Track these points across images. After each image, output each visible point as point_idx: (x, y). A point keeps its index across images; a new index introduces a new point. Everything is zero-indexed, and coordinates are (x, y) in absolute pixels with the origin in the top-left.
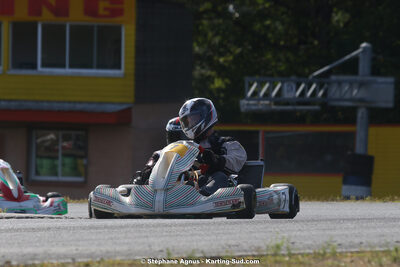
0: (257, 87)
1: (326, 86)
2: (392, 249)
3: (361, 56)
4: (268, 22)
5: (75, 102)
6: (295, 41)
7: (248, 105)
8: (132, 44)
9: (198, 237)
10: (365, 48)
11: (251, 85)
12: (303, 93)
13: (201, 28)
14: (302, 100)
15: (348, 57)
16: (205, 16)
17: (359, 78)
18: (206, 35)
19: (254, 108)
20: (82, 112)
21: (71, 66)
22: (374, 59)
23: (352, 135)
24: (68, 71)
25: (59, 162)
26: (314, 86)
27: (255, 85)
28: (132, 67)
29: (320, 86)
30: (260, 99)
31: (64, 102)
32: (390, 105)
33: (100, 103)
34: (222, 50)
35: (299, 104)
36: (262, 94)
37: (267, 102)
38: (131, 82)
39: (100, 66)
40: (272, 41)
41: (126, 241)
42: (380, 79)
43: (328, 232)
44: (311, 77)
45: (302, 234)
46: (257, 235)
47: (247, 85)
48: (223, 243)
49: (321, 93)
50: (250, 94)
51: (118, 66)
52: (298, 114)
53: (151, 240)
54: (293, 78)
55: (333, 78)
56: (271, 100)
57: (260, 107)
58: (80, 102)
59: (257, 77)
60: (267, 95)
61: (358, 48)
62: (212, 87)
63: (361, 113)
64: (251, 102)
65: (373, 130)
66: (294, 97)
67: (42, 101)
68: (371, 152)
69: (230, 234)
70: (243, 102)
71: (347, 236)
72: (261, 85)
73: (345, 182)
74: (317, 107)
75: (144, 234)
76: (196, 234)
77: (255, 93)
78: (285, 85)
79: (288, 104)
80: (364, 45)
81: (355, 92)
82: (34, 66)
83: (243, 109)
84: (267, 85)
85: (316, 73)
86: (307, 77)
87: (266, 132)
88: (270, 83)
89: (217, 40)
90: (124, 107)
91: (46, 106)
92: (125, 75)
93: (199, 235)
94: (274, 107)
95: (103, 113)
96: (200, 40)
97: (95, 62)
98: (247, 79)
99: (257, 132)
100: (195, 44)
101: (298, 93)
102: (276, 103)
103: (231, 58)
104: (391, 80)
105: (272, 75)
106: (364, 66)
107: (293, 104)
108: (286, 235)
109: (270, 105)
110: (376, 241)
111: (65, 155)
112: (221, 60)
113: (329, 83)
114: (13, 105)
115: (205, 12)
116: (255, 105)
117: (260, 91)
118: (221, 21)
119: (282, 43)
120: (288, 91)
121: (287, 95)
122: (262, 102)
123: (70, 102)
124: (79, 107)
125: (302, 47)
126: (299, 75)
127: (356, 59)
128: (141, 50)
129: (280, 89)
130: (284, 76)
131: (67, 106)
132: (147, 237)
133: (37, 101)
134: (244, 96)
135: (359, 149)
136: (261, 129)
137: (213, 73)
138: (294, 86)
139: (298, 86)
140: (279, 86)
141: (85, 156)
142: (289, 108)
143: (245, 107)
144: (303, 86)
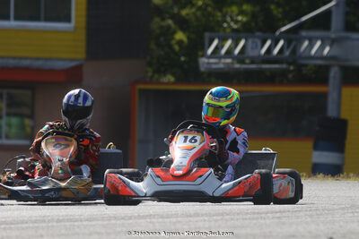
1: (294, 43)
3: (334, 10)
5: (21, 58)
7: (208, 63)
11: (212, 42)
12: (269, 50)
14: (268, 59)
17: (332, 34)
19: (214, 66)
20: (27, 69)
21: (17, 18)
22: (347, 14)
23: (324, 96)
24: (12, 23)
25: (3, 122)
26: (281, 43)
27: (216, 42)
28: (83, 20)
29: (288, 43)
30: (220, 58)
31: (8, 58)
33: (47, 59)
36: (223, 51)
37: (229, 61)
38: (82, 36)
39: (48, 19)
42: (355, 35)
44: (278, 33)
47: (207, 43)
49: (287, 53)
50: (210, 51)
51: (67, 19)
52: (268, 74)
54: (258, 34)
55: (304, 33)
56: (234, 58)
57: (221, 66)
58: (26, 58)
60: (229, 53)
62: (173, 41)
63: (334, 73)
64: (212, 61)
65: (347, 91)
66: (260, 55)
68: (344, 116)
70: (203, 61)
72: (223, 40)
73: (316, 148)
74: (284, 66)
77: (217, 49)
78: (250, 41)
79: (253, 62)
81: (327, 50)
83: (202, 69)
85: (284, 29)
86: (274, 32)
88: (233, 39)
90: (74, 64)
92: (76, 28)
94: (237, 66)
95: (52, 71)
97: (42, 15)
98: (207, 35)
101: (264, 50)
102: (241, 61)
106: (337, 21)
107: (258, 63)
109: (232, 63)
111: (8, 115)
112: (184, 12)
113: (298, 40)
116: (215, 63)
117: (222, 47)
120: (252, 48)
121: (251, 53)
122: (223, 61)
123: (14, 58)
124: (26, 63)
127: (328, 12)
129: (244, 47)
130: (245, 30)
131: (12, 62)
134: (204, 55)
135: (331, 112)
138: (259, 43)
139: (264, 43)
140: (242, 43)
141: (31, 116)
142: (253, 66)
143: (206, 66)
144: (268, 43)
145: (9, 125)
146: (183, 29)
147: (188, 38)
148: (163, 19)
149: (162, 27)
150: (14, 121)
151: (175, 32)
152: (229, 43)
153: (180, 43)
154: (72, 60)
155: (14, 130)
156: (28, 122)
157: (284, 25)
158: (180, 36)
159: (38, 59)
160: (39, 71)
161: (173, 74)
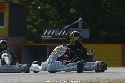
0: (47, 32)
1: (68, 31)
2: (89, 82)
3: (79, 22)
4: (50, 12)
6: (59, 17)
7: (44, 37)
8: (8, 18)
9: (28, 79)
10: (80, 20)
11: (45, 31)
12: (61, 34)
13: (29, 13)
15: (75, 23)
16: (31, 10)
17: (79, 29)
18: (31, 16)
19: (46, 38)
22: (83, 23)
26: (65, 32)
27: (46, 31)
28: (8, 25)
32: (88, 37)
34: (36, 20)
35: (60, 37)
36: (48, 34)
37: (50, 37)
38: (7, 30)
40: (52, 17)
41: (6, 80)
42: (85, 30)
43: (69, 77)
44: (64, 29)
45: (61, 77)
46: (47, 78)
48: (36, 80)
49: (67, 34)
50: (45, 34)
51: (3, 25)
52: (60, 40)
53: (14, 79)
54: (58, 29)
55: (71, 29)
57: (48, 38)
59: (47, 29)
60: (50, 34)
61: (78, 20)
62: (33, 32)
64: (45, 36)
66: (59, 35)
69: (38, 77)
71: (75, 78)
74: (65, 38)
75: (11, 78)
76: (28, 78)
77: (46, 34)
78: (56, 31)
79: (56, 37)
80: (80, 19)
83: (43, 39)
84: (50, 31)
85: (65, 28)
87: (50, 46)
89: (34, 17)
92: (6, 28)
93: (29, 78)
94: (52, 38)
96: (29, 17)
98: (44, 29)
99: (47, 46)
100: (27, 18)
102: (53, 37)
103: (39, 23)
104: (88, 30)
105: (52, 28)
106: (80, 26)
107: (58, 37)
108: (56, 78)
109: (51, 37)
110: (84, 79)
112: (36, 23)
113: (70, 31)
115: (31, 8)
117: (48, 33)
118: (35, 11)
119: (55, 18)
121: (56, 34)
122: (48, 36)
125: (61, 19)
126: (60, 28)
127: (78, 23)
128: (10, 20)
129: (54, 33)
130: (55, 28)
132: (12, 78)
134: (43, 35)
136: (48, 45)
137: (33, 27)
138: (58, 32)
140: (54, 31)
142: (57, 38)
143: (43, 38)
144: (61, 31)
151: (33, 29)
153: (35, 32)
154: (5, 37)
157: (66, 27)
158: (35, 30)
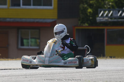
5: (35, 19)
7: (100, 19)
12: (121, 15)
20: (37, 22)
21: (34, 5)
24: (32, 7)
25: (30, 41)
27: (102, 12)
28: (56, 6)
30: (104, 17)
31: (31, 19)
33: (44, 19)
36: (105, 15)
37: (107, 18)
38: (56, 11)
39: (44, 5)
47: (99, 12)
50: (100, 15)
51: (51, 5)
54: (117, 9)
56: (109, 17)
57: (104, 20)
58: (37, 19)
60: (107, 15)
64: (101, 18)
66: (117, 16)
67: (23, 19)
70: (98, 18)
72: (105, 11)
77: (103, 15)
78: (114, 11)
79: (115, 19)
82: (19, 5)
83: (98, 21)
86: (123, 8)
87: (107, 29)
90: (53, 20)
91: (24, 20)
94: (110, 20)
95: (46, 23)
97: (42, 4)
98: (99, 10)
101: (119, 14)
107: (117, 19)
109: (108, 19)
111: (31, 38)
114: (12, 20)
116: (102, 19)
121: (115, 15)
123: (33, 19)
133: (21, 19)
134: (98, 16)
136: (105, 28)
138: (117, 12)
139: (119, 12)
140: (111, 12)
141: (39, 39)
142: (115, 20)
144: (121, 12)
145: (32, 42)
146: (90, 8)
147: (93, 11)
148: (84, 4)
149: (83, 7)
150: (33, 40)
151: (88, 9)
152: (107, 12)
153: (90, 12)
154: (53, 19)
155: (33, 43)
156: (38, 41)
158: (90, 10)
159: (41, 19)
160: (41, 23)
161: (88, 23)
